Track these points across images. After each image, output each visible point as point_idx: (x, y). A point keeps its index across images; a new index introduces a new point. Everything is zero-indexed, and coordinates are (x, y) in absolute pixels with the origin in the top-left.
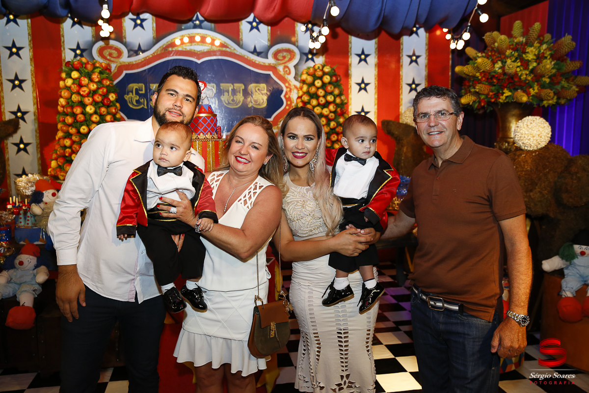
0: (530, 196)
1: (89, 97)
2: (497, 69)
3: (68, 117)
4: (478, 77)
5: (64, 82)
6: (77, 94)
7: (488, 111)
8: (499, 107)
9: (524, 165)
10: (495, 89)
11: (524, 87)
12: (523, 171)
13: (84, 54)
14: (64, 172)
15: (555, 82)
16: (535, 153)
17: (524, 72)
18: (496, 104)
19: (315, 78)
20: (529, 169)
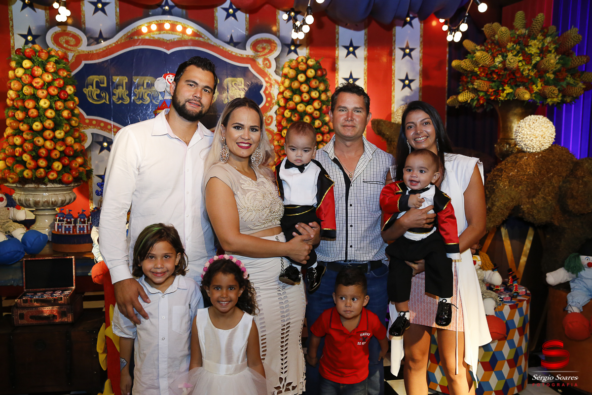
0: (533, 202)
1: (43, 89)
2: (497, 64)
3: (19, 112)
4: (477, 72)
5: (14, 72)
6: (29, 86)
7: (488, 110)
8: (500, 105)
9: (526, 168)
10: (495, 85)
11: (527, 84)
12: (524, 175)
13: (36, 41)
14: (13, 174)
15: (560, 78)
16: (539, 155)
17: (526, 68)
18: (496, 101)
19: (298, 71)
20: (531, 172)
